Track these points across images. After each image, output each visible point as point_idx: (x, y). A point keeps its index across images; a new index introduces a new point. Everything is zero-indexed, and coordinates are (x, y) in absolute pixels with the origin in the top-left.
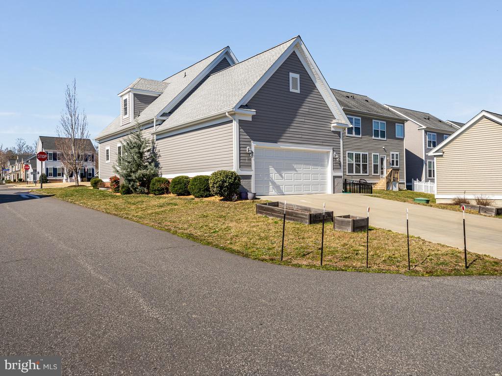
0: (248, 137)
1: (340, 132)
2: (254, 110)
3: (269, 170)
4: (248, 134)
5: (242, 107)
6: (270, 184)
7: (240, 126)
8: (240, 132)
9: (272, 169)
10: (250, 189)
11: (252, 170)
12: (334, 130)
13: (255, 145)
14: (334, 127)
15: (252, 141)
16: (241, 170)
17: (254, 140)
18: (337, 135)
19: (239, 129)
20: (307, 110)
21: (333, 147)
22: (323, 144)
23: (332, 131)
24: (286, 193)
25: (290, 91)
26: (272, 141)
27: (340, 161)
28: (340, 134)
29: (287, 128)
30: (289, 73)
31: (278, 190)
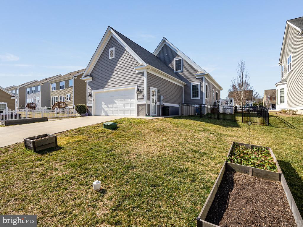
3: (102, 103)
4: (91, 87)
6: (102, 110)
7: (88, 85)
10: (92, 112)
11: (92, 104)
13: (94, 92)
14: (137, 70)
16: (88, 104)
21: (138, 84)
22: (130, 83)
23: (137, 73)
24: (109, 115)
25: (109, 59)
26: (102, 88)
27: (143, 93)
28: (144, 73)
29: (109, 80)
30: (109, 49)
31: (105, 113)
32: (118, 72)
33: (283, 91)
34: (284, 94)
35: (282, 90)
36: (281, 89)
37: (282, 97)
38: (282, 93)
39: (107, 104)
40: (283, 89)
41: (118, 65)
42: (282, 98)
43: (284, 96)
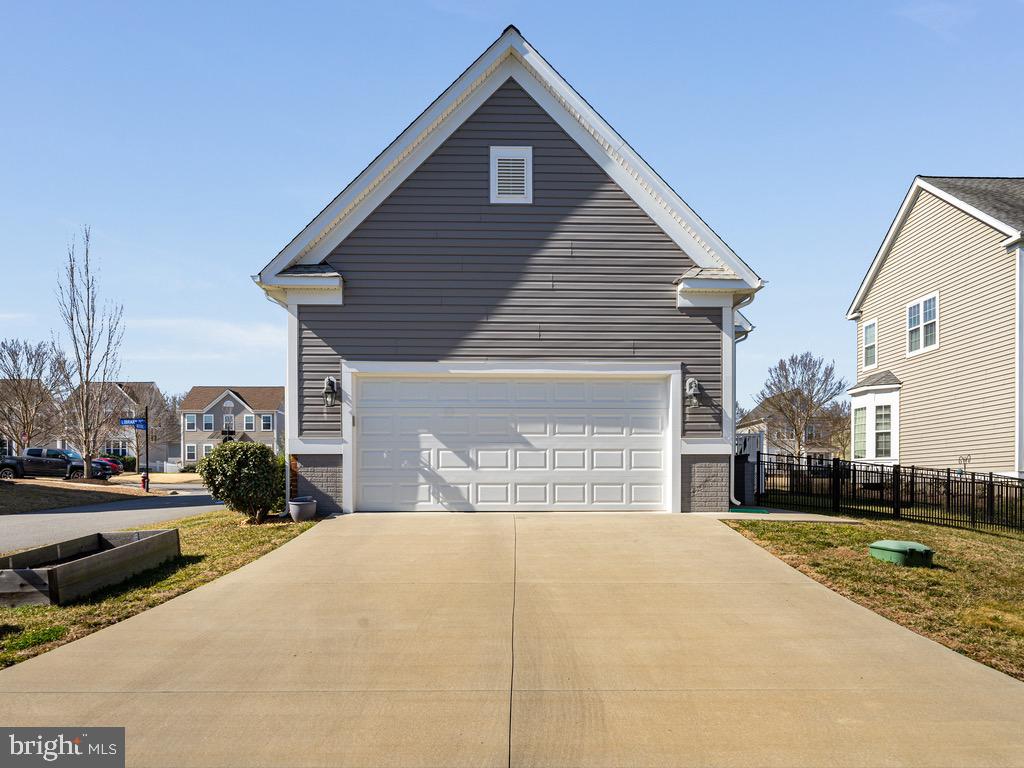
0: (329, 350)
1: (720, 309)
2: (336, 274)
3: (418, 442)
4: (329, 340)
5: (295, 268)
6: (422, 479)
7: (300, 321)
8: (300, 338)
9: (427, 439)
10: (339, 492)
11: (344, 442)
12: (687, 303)
13: (354, 370)
14: (684, 293)
15: (343, 361)
16: (305, 442)
17: (350, 357)
18: (705, 320)
19: (300, 330)
20: (568, 252)
21: (687, 361)
22: (639, 352)
23: (681, 309)
24: (479, 506)
25: (493, 201)
26: (434, 358)
27: (719, 407)
28: (721, 316)
29: (488, 315)
30: (488, 148)
31: (447, 498)
32: (558, 285)
33: (888, 416)
34: (889, 424)
35: (883, 412)
36: (879, 408)
37: (881, 434)
38: (883, 421)
39: (461, 445)
40: (888, 407)
41: (557, 248)
42: (882, 439)
43: (889, 433)
